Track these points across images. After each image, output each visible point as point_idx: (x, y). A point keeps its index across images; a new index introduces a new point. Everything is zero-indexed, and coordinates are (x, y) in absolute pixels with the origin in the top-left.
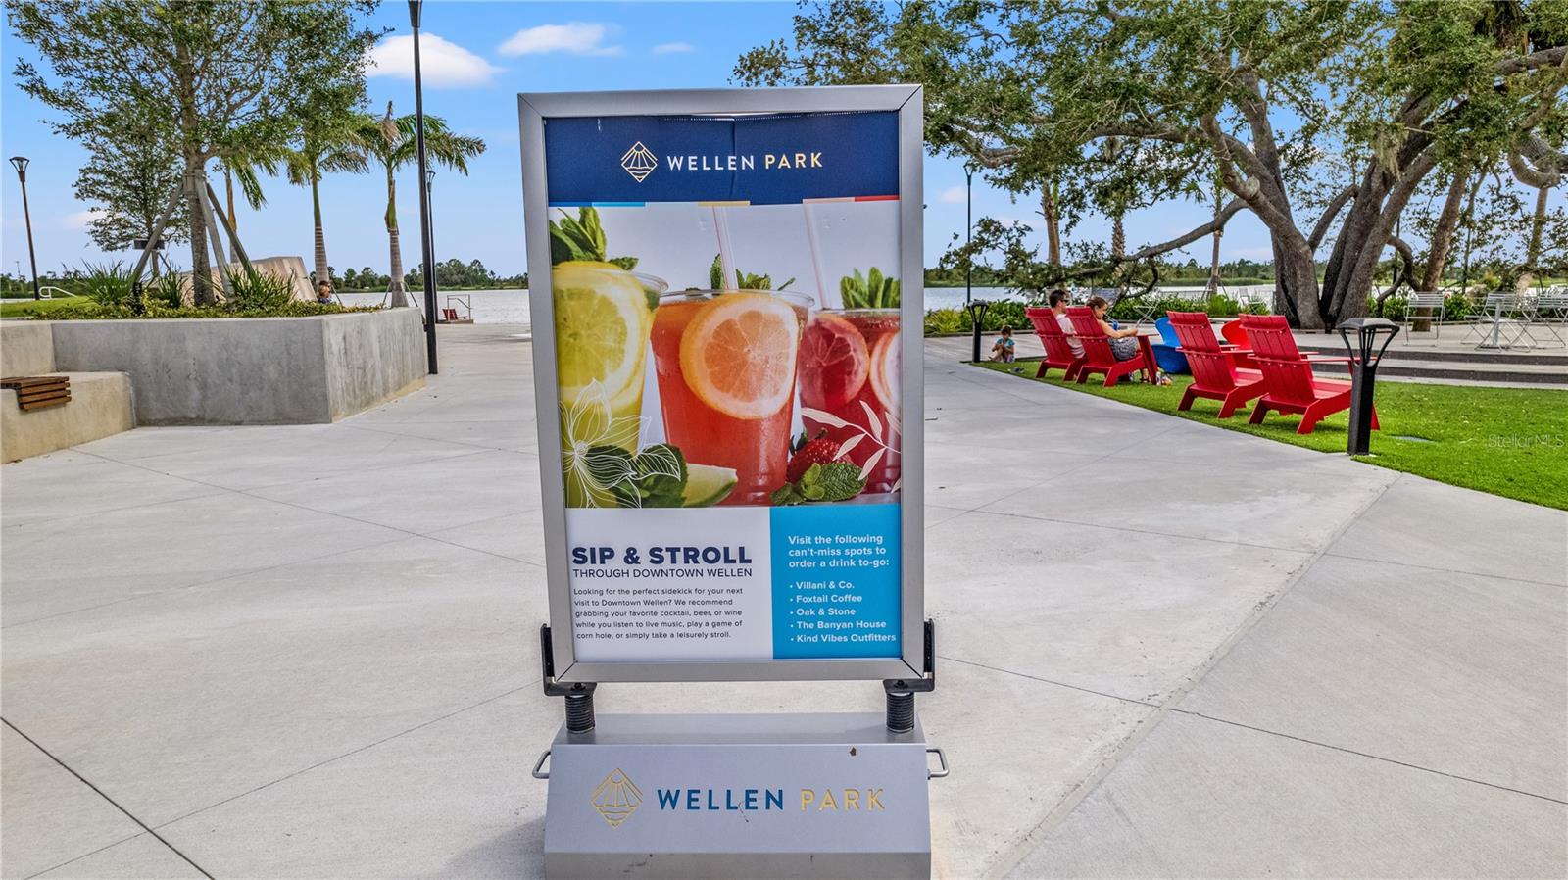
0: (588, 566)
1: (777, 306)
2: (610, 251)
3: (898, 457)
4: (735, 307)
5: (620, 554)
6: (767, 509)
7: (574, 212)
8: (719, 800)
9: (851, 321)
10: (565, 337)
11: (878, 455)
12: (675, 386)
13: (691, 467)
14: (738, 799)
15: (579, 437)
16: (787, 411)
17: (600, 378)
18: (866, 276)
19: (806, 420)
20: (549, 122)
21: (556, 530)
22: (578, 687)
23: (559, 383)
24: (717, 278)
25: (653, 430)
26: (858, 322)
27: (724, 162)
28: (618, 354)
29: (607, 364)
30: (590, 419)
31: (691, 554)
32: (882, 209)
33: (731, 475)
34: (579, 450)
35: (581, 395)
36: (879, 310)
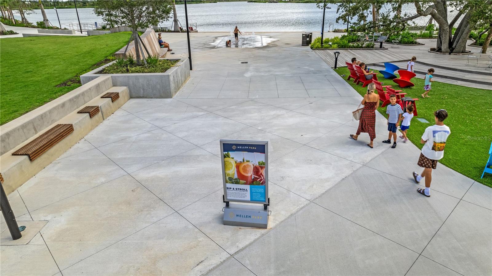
0: (228, 189)
1: (250, 164)
2: (231, 157)
3: (265, 181)
4: (246, 164)
5: (232, 188)
6: (249, 186)
7: (227, 153)
8: (243, 216)
9: (259, 166)
10: (226, 166)
11: (262, 181)
12: (238, 172)
13: (240, 181)
14: (245, 216)
15: (227, 176)
16: (252, 175)
17: (230, 170)
18: (261, 162)
19: (254, 177)
20: (223, 144)
21: (225, 186)
22: (227, 202)
23: (225, 170)
24: (243, 160)
25: (236, 176)
26: (260, 166)
27: (244, 147)
28: (232, 168)
29: (231, 169)
30: (228, 175)
31: (240, 189)
32: (263, 155)
33: (245, 182)
34: (227, 178)
35: (227, 172)
36: (263, 165)
